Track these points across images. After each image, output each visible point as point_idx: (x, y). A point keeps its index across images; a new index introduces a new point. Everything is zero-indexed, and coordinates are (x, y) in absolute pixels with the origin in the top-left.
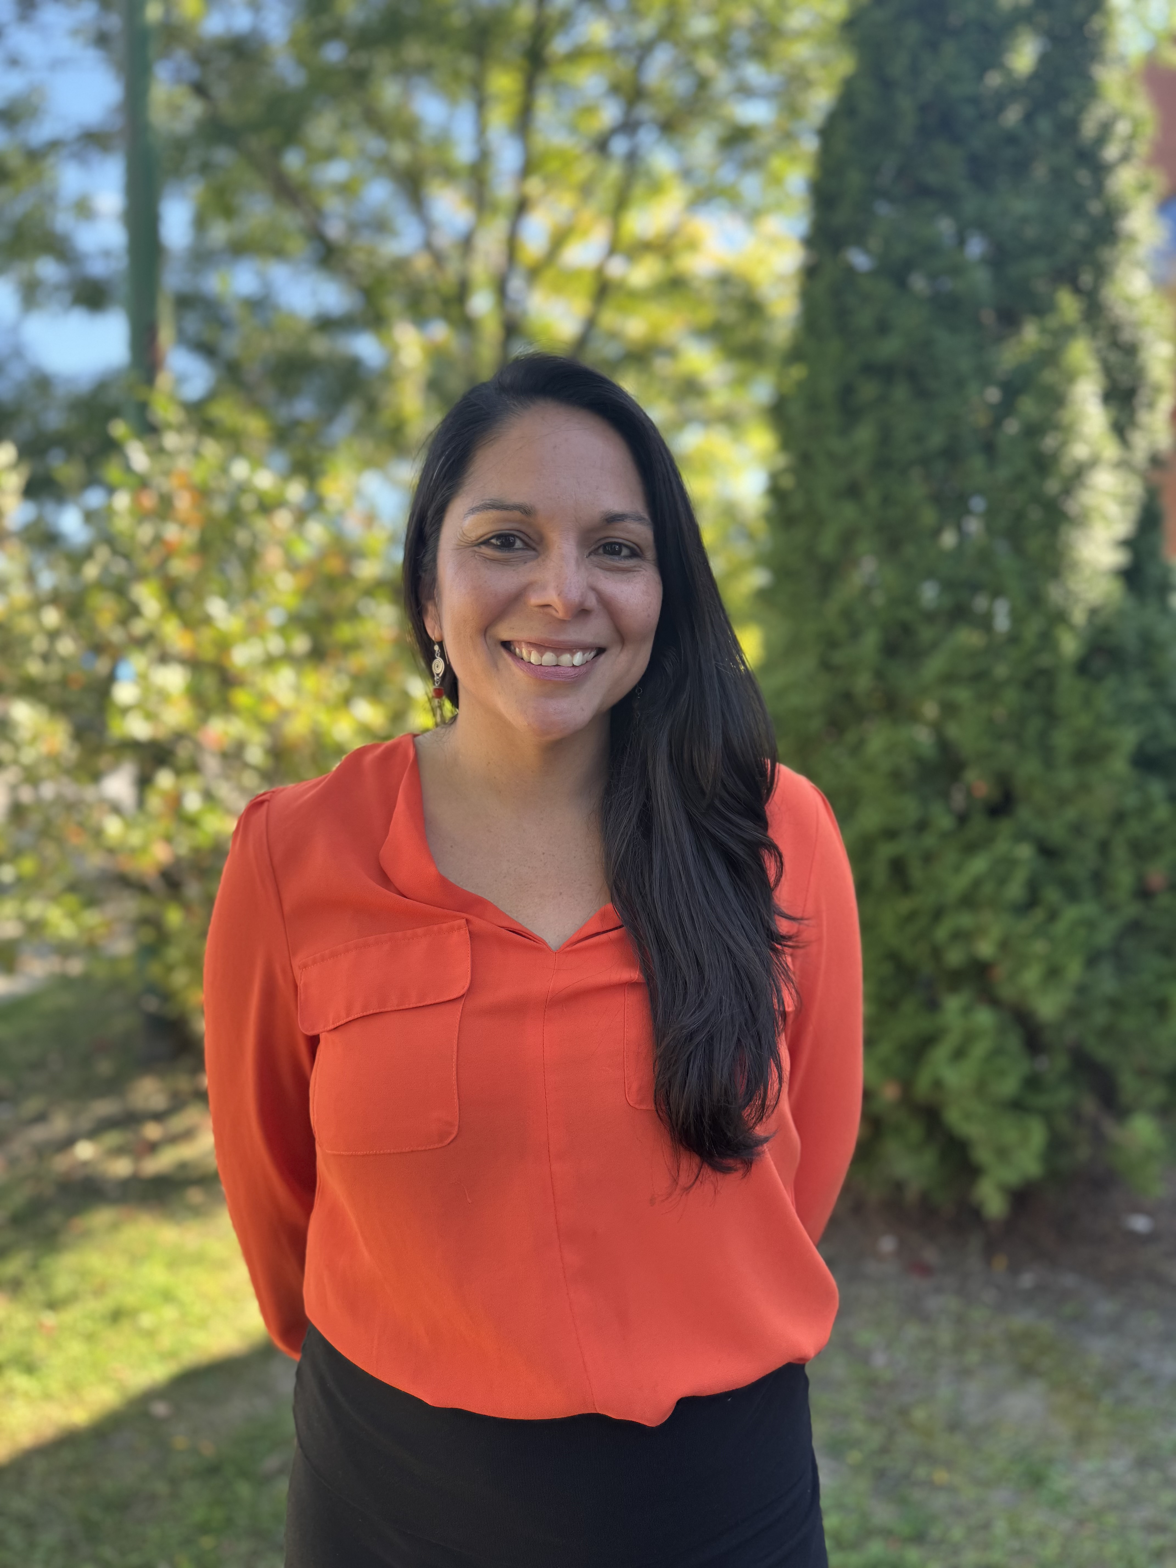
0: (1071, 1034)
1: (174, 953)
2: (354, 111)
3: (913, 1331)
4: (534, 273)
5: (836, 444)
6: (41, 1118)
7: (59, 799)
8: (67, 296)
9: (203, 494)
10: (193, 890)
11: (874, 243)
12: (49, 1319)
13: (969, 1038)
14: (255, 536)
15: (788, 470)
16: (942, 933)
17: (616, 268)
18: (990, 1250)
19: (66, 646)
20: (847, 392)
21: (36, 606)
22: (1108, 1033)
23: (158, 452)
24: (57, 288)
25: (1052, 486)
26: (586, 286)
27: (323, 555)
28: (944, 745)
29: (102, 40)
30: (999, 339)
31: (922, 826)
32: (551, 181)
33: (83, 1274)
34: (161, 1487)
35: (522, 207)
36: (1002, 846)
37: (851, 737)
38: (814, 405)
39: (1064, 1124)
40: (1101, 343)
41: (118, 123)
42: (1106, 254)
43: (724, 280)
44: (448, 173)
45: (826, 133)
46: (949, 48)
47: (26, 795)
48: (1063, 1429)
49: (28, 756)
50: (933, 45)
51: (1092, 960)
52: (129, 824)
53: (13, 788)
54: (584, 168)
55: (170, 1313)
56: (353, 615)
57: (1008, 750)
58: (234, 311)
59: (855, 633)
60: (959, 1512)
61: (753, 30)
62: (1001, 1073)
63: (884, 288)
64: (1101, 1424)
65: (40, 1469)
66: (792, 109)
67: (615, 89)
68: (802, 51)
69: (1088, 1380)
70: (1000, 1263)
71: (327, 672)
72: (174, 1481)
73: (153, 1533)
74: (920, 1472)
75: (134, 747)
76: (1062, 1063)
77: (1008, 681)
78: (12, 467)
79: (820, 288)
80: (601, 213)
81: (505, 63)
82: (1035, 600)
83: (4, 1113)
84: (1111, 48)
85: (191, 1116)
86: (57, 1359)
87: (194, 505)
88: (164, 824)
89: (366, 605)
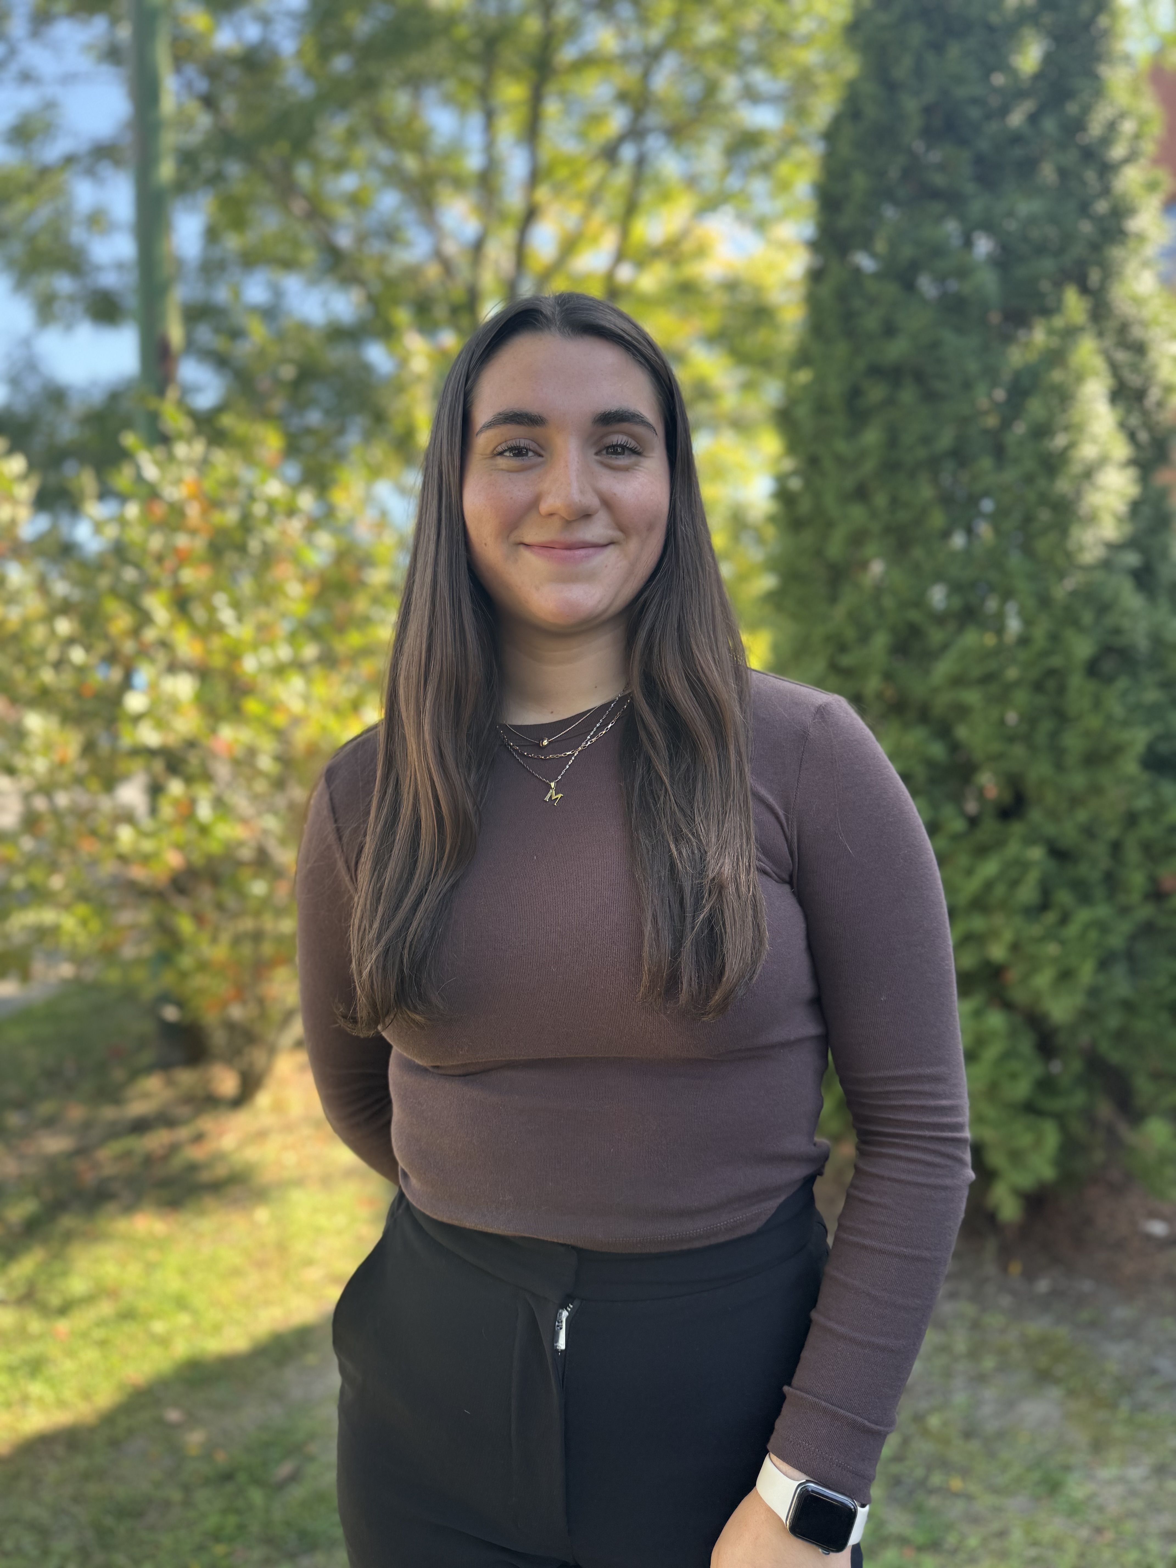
0: (1084, 1038)
1: (186, 961)
2: (360, 118)
4: (544, 279)
5: (841, 446)
7: (73, 809)
8: (81, 309)
9: (212, 503)
10: (206, 895)
11: (881, 246)
12: (63, 1325)
13: (982, 1039)
14: (265, 544)
15: (795, 473)
17: (625, 273)
18: (1005, 1255)
19: (78, 655)
20: (854, 393)
21: (49, 618)
22: (1121, 1036)
23: (168, 461)
24: (72, 299)
25: (1063, 486)
27: (337, 562)
28: (954, 747)
29: (113, 54)
30: (1007, 339)
31: (934, 828)
32: (559, 189)
34: (176, 1495)
35: (531, 215)
36: (1013, 848)
38: (821, 408)
39: (1078, 1127)
40: (1109, 341)
41: (128, 139)
42: (1116, 252)
43: (731, 286)
44: (458, 183)
45: (830, 136)
46: (954, 50)
47: (40, 803)
48: (1080, 1436)
49: (41, 765)
50: (938, 47)
51: (1104, 964)
52: (142, 834)
53: (27, 797)
54: (592, 177)
55: (184, 1319)
56: (366, 620)
57: (1019, 751)
58: (245, 321)
59: (865, 636)
60: (975, 1520)
61: (759, 35)
62: (1013, 1076)
63: (891, 290)
64: (1119, 1431)
65: (52, 1472)
66: (800, 112)
67: (622, 97)
68: (809, 56)
69: (1105, 1386)
70: (1016, 1268)
71: (336, 678)
72: (187, 1488)
73: (167, 1540)
74: (936, 1479)
75: (150, 753)
76: (1077, 1065)
77: (1017, 684)
78: (23, 478)
79: (826, 290)
80: (610, 220)
81: (514, 73)
82: (1044, 601)
83: (18, 1119)
84: (1118, 47)
85: (205, 1122)
86: (69, 1366)
87: (204, 514)
88: (176, 833)
89: (376, 612)
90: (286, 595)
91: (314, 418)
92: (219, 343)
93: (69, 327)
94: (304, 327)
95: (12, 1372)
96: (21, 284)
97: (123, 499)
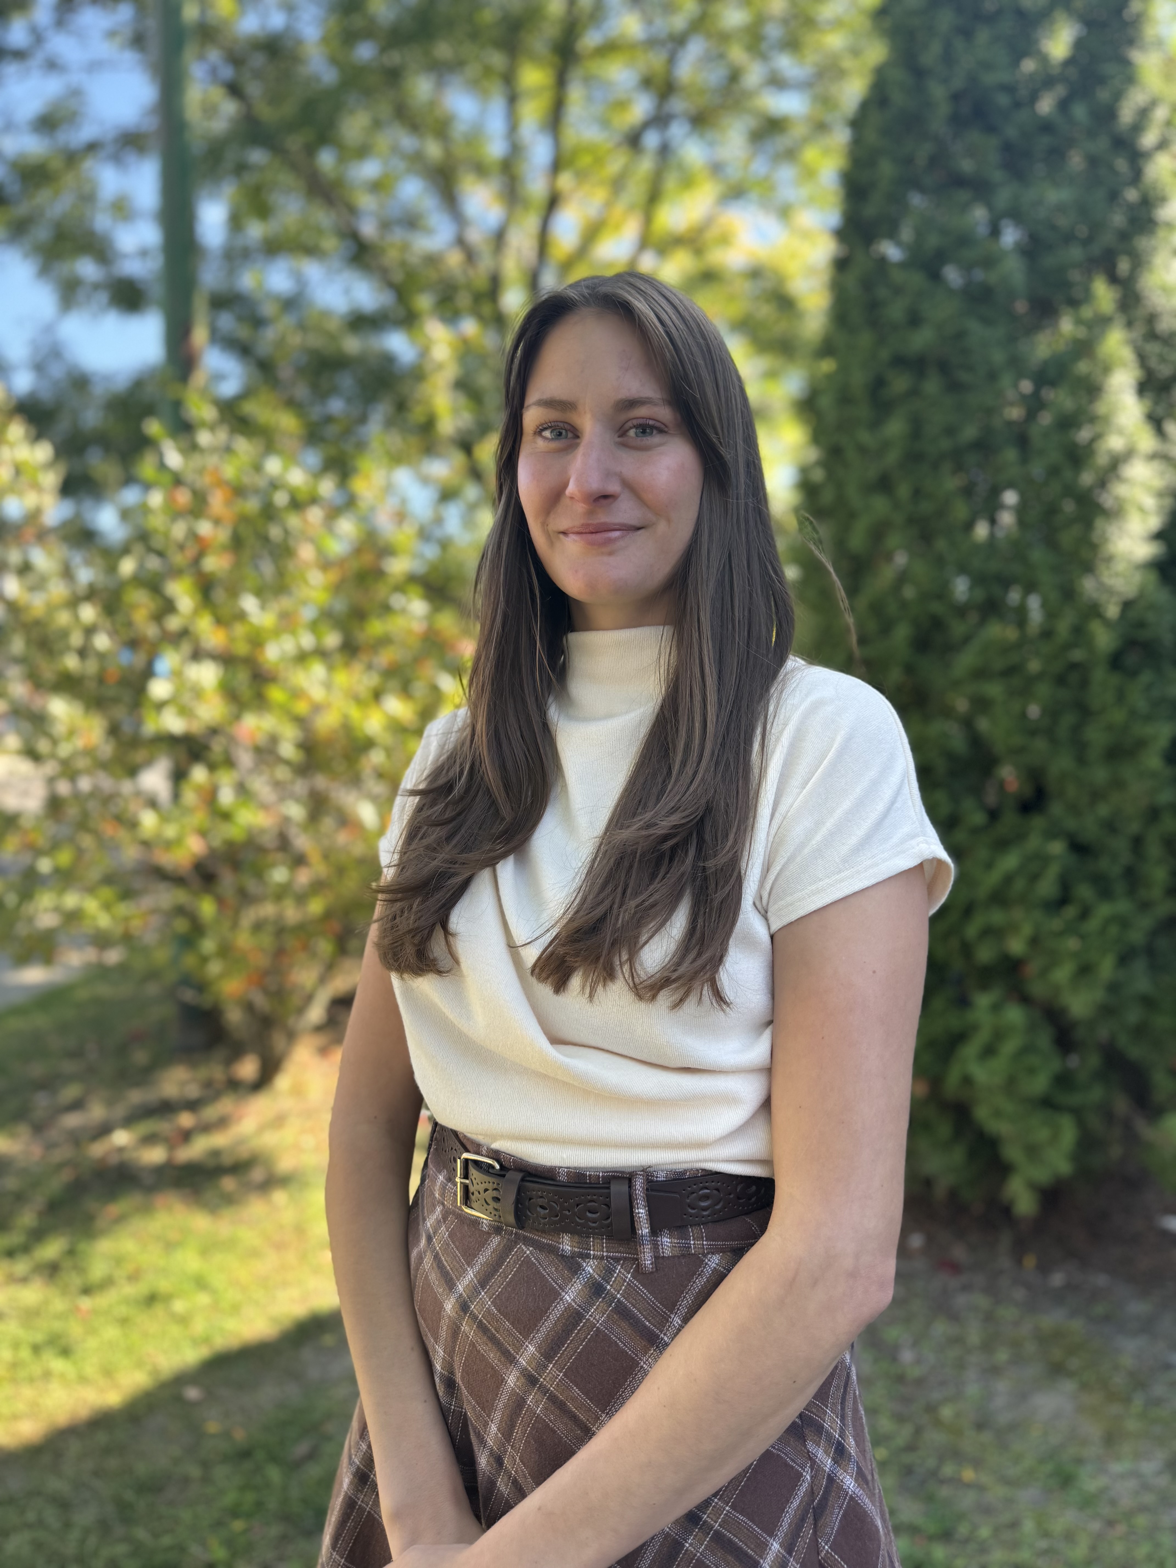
0: (1103, 1033)
1: (208, 945)
2: (385, 109)
3: (941, 1328)
4: (566, 269)
5: (865, 437)
6: (77, 1105)
7: (95, 793)
8: (103, 297)
9: (238, 491)
10: (227, 880)
11: (907, 233)
12: (86, 1303)
13: (999, 1035)
14: (286, 532)
15: (818, 464)
16: (972, 930)
17: (647, 264)
18: (1019, 1248)
19: (102, 642)
20: (878, 384)
21: (73, 603)
22: (1140, 1031)
23: (191, 448)
24: (96, 287)
25: (1087, 478)
27: (358, 550)
28: (976, 741)
29: (138, 41)
30: (1033, 329)
31: (953, 821)
32: (582, 176)
33: (119, 1260)
34: (195, 1471)
35: (553, 202)
36: (1034, 842)
38: (845, 399)
39: (1095, 1122)
40: (1137, 333)
41: (151, 124)
42: (1142, 243)
43: (755, 273)
44: (481, 170)
45: (857, 124)
46: (983, 35)
47: (63, 788)
48: (1093, 1430)
49: (65, 750)
50: (967, 33)
51: (1124, 959)
52: (165, 818)
53: (51, 781)
54: (616, 164)
55: (203, 1299)
56: (386, 609)
57: (1040, 744)
58: (268, 309)
59: (886, 629)
60: (987, 1510)
61: (785, 22)
62: (1032, 1071)
63: (916, 280)
64: (1132, 1425)
65: (74, 1447)
66: (825, 101)
67: (647, 83)
68: (835, 41)
69: (1119, 1380)
70: (1030, 1261)
71: (358, 667)
72: (205, 1465)
73: (186, 1515)
74: (948, 1470)
75: (170, 741)
76: (1094, 1061)
77: (1041, 676)
78: (47, 466)
79: (850, 280)
80: (631, 208)
81: (536, 60)
82: (1069, 593)
83: (42, 1101)
84: (1150, 32)
85: (225, 1105)
86: (92, 1343)
87: (228, 503)
88: (199, 818)
89: (397, 601)
90: (306, 582)
91: (336, 406)
92: (241, 331)
93: (94, 314)
94: (326, 314)
95: (36, 1349)
96: (44, 271)
97: (147, 486)
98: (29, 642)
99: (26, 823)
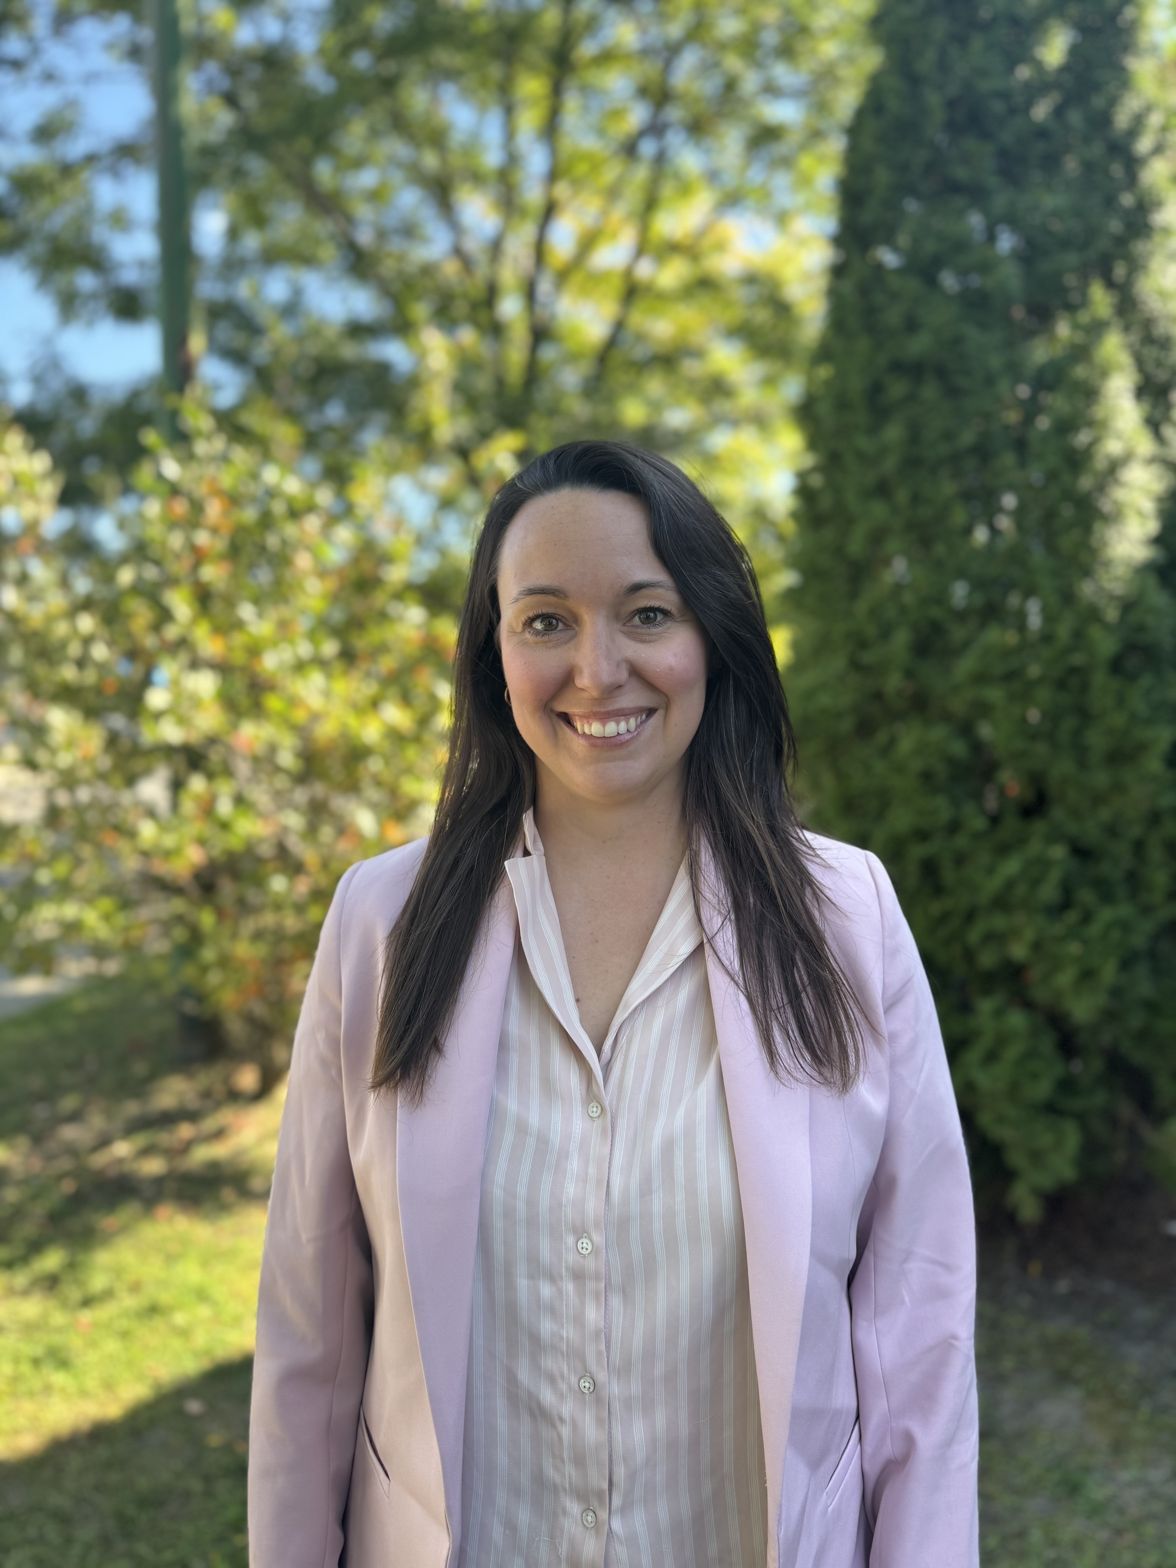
0: (1106, 1038)
1: (208, 954)
2: (381, 118)
4: (563, 276)
5: (864, 443)
6: (77, 1116)
7: (94, 803)
8: (101, 307)
9: (233, 500)
10: (227, 889)
11: (903, 240)
12: (86, 1316)
13: (1002, 1041)
14: (284, 541)
15: (815, 469)
16: (974, 935)
17: (645, 270)
18: (1024, 1255)
19: (100, 652)
20: (876, 389)
21: (71, 613)
22: (1144, 1036)
23: (188, 458)
24: (93, 296)
25: (1085, 483)
26: (616, 286)
27: (356, 559)
28: (977, 747)
29: (135, 53)
30: (1030, 334)
31: (954, 827)
32: (577, 184)
33: (118, 1272)
34: (196, 1485)
35: (550, 211)
36: (1035, 847)
37: (882, 737)
38: (842, 404)
39: (1099, 1127)
40: (1135, 337)
41: (148, 135)
42: (1139, 247)
43: (751, 279)
44: (477, 178)
45: (854, 131)
46: (977, 43)
47: (62, 799)
48: (1100, 1438)
49: (65, 759)
50: (961, 40)
51: (1127, 963)
52: (164, 828)
53: (50, 792)
54: (610, 173)
55: (204, 1311)
56: (383, 617)
57: (1041, 749)
58: (265, 317)
59: (886, 633)
61: (780, 29)
62: (1034, 1076)
63: (912, 285)
64: (1139, 1432)
65: (75, 1462)
66: (821, 107)
67: (643, 92)
68: (829, 49)
69: (1125, 1388)
70: (1035, 1268)
71: (356, 675)
72: (208, 1479)
73: (188, 1530)
75: (168, 751)
76: (1097, 1065)
77: (1041, 681)
78: (46, 476)
79: (847, 286)
80: (630, 215)
81: (533, 68)
82: (1068, 598)
83: (41, 1112)
84: (1145, 38)
85: (225, 1116)
86: (92, 1357)
87: (226, 513)
88: (196, 828)
89: (394, 608)
90: (304, 590)
91: (333, 413)
92: (238, 340)
93: (90, 324)
94: (323, 322)
95: (36, 1362)
96: (44, 282)
97: (143, 496)
98: (27, 653)
99: (27, 834)
